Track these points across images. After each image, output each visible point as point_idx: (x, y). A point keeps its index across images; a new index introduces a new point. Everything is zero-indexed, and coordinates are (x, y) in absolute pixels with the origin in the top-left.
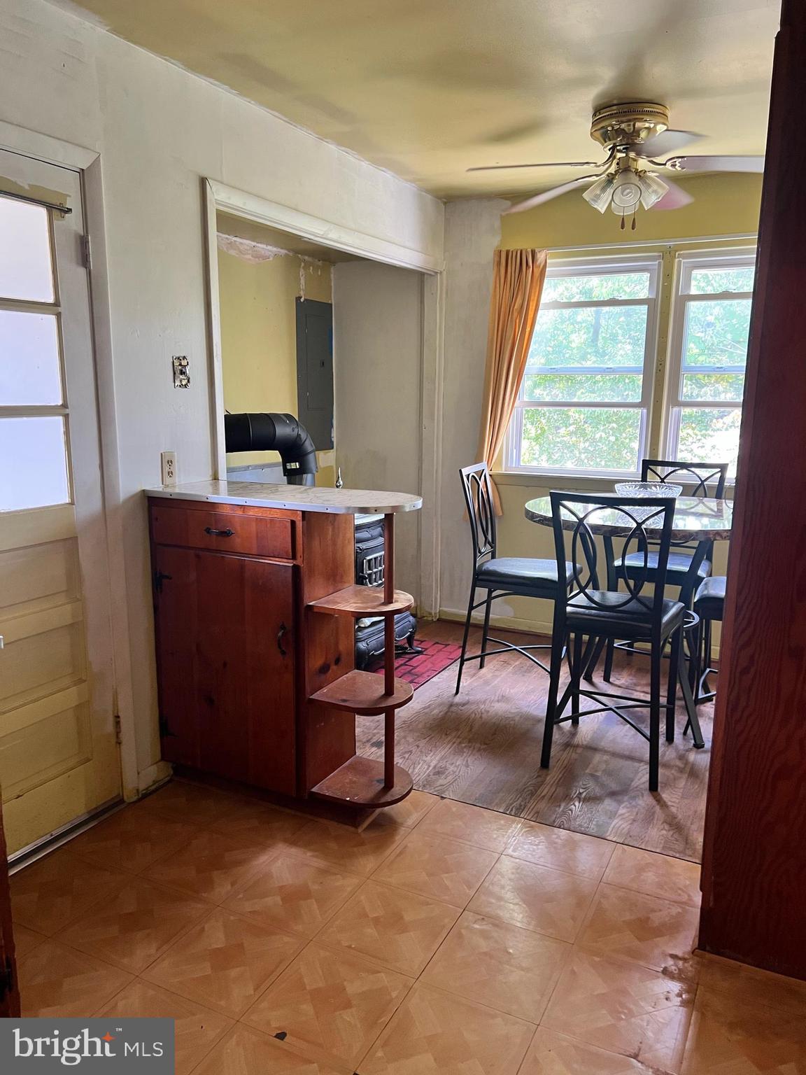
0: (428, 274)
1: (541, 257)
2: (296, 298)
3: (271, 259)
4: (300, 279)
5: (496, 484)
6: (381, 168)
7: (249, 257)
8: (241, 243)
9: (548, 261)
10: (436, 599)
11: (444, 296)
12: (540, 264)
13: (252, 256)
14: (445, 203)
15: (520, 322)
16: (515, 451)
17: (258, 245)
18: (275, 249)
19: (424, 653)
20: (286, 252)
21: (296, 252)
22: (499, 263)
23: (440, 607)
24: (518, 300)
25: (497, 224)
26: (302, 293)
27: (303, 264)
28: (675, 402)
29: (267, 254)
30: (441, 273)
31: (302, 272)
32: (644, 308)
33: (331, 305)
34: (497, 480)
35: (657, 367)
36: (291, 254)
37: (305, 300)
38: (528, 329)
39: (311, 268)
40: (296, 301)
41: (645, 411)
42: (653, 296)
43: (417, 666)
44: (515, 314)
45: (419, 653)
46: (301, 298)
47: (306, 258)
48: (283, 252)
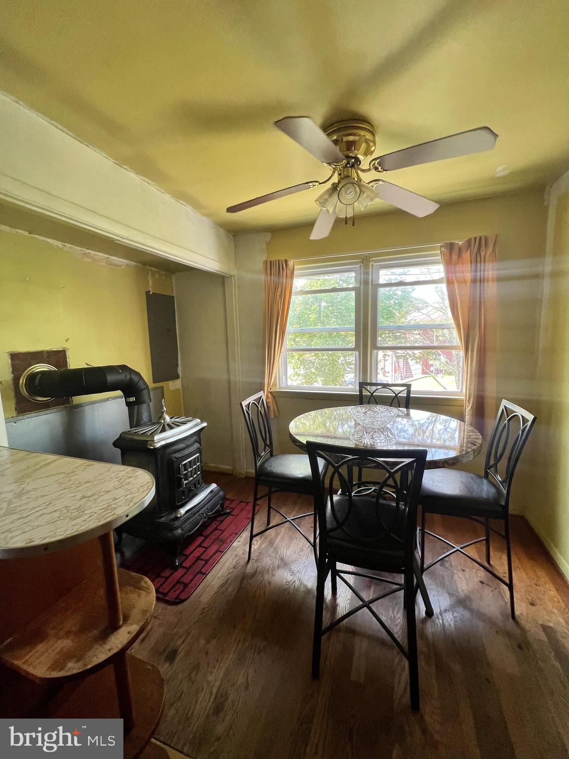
0: (227, 277)
1: (291, 263)
2: (146, 292)
3: (123, 267)
4: (148, 281)
5: (274, 397)
6: (180, 201)
7: (105, 264)
8: (95, 255)
9: (295, 267)
10: (243, 465)
11: (237, 290)
12: (290, 268)
13: (106, 264)
14: (234, 236)
15: (281, 303)
16: (284, 377)
17: (110, 257)
18: (126, 261)
19: (232, 514)
20: (136, 264)
21: (144, 264)
22: (266, 269)
23: (246, 469)
24: (279, 290)
25: (264, 246)
26: (150, 289)
27: (150, 272)
28: (375, 347)
29: (120, 263)
30: (234, 276)
31: (150, 277)
32: (353, 293)
33: (174, 297)
34: (275, 395)
35: (363, 327)
36: (140, 265)
37: (153, 293)
38: (286, 307)
39: (157, 275)
40: (146, 294)
41: (357, 353)
42: (358, 285)
43: (225, 530)
44: (278, 298)
45: (228, 514)
46: (150, 292)
47: (153, 269)
48: (133, 263)
